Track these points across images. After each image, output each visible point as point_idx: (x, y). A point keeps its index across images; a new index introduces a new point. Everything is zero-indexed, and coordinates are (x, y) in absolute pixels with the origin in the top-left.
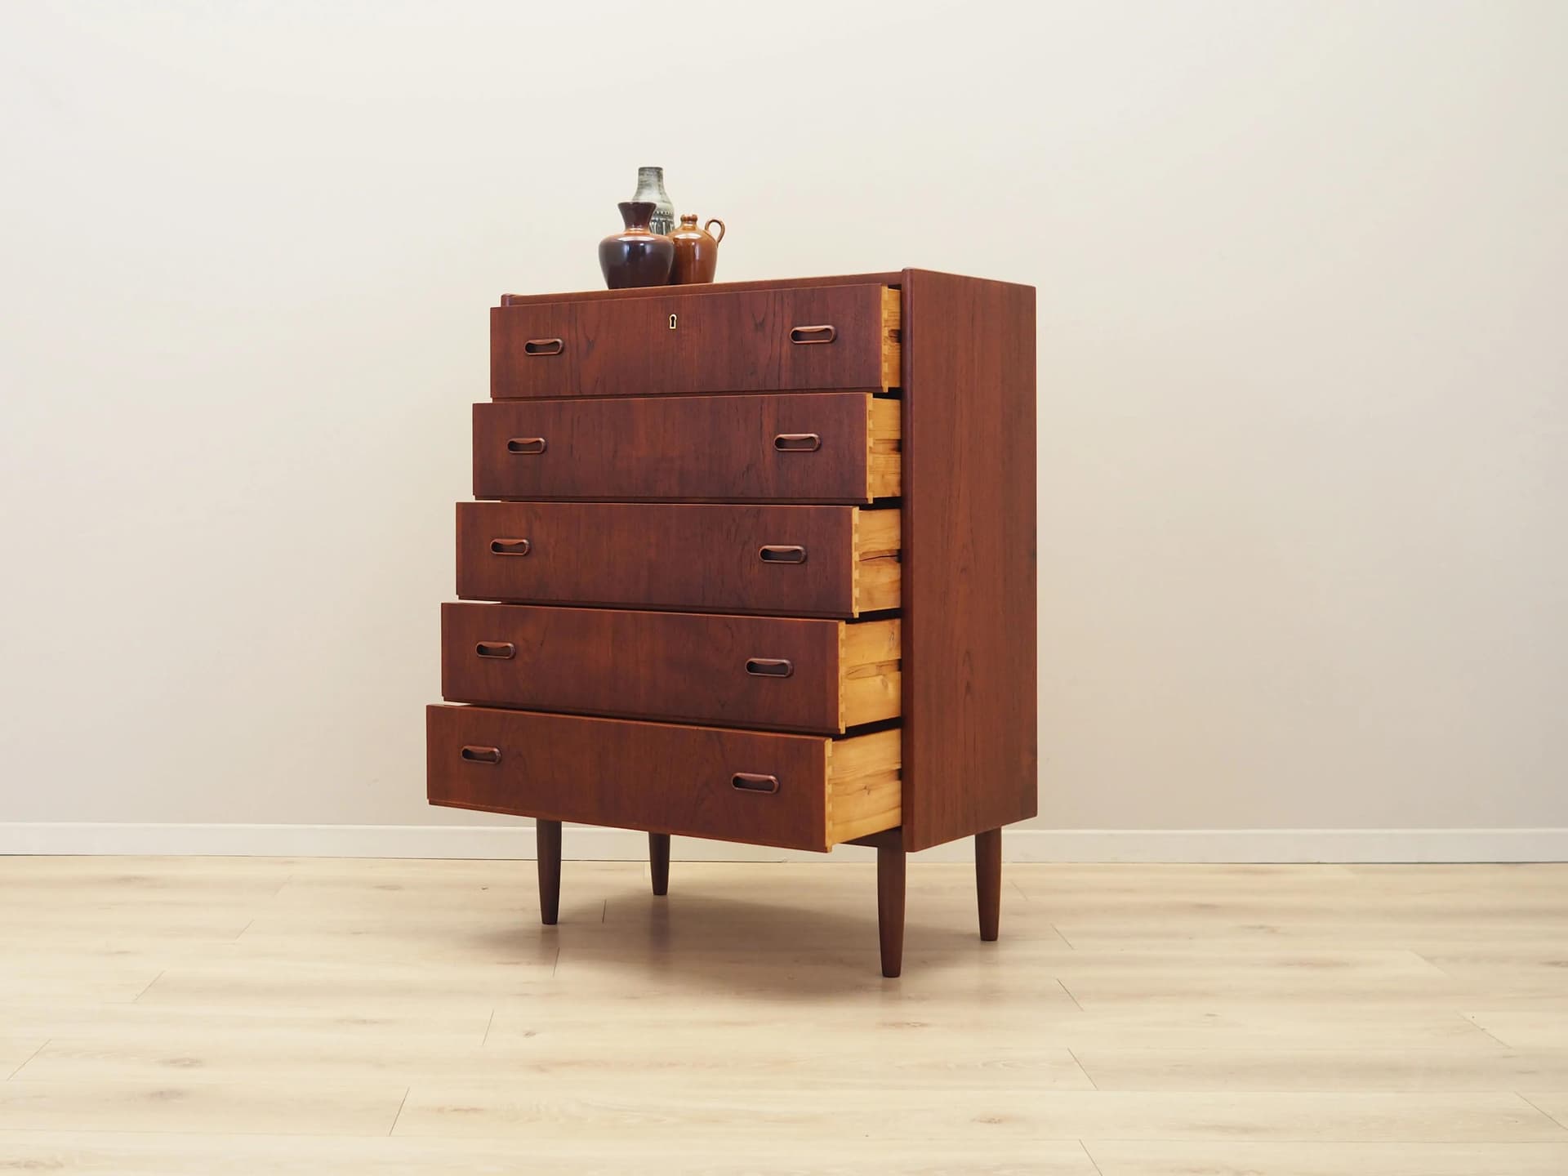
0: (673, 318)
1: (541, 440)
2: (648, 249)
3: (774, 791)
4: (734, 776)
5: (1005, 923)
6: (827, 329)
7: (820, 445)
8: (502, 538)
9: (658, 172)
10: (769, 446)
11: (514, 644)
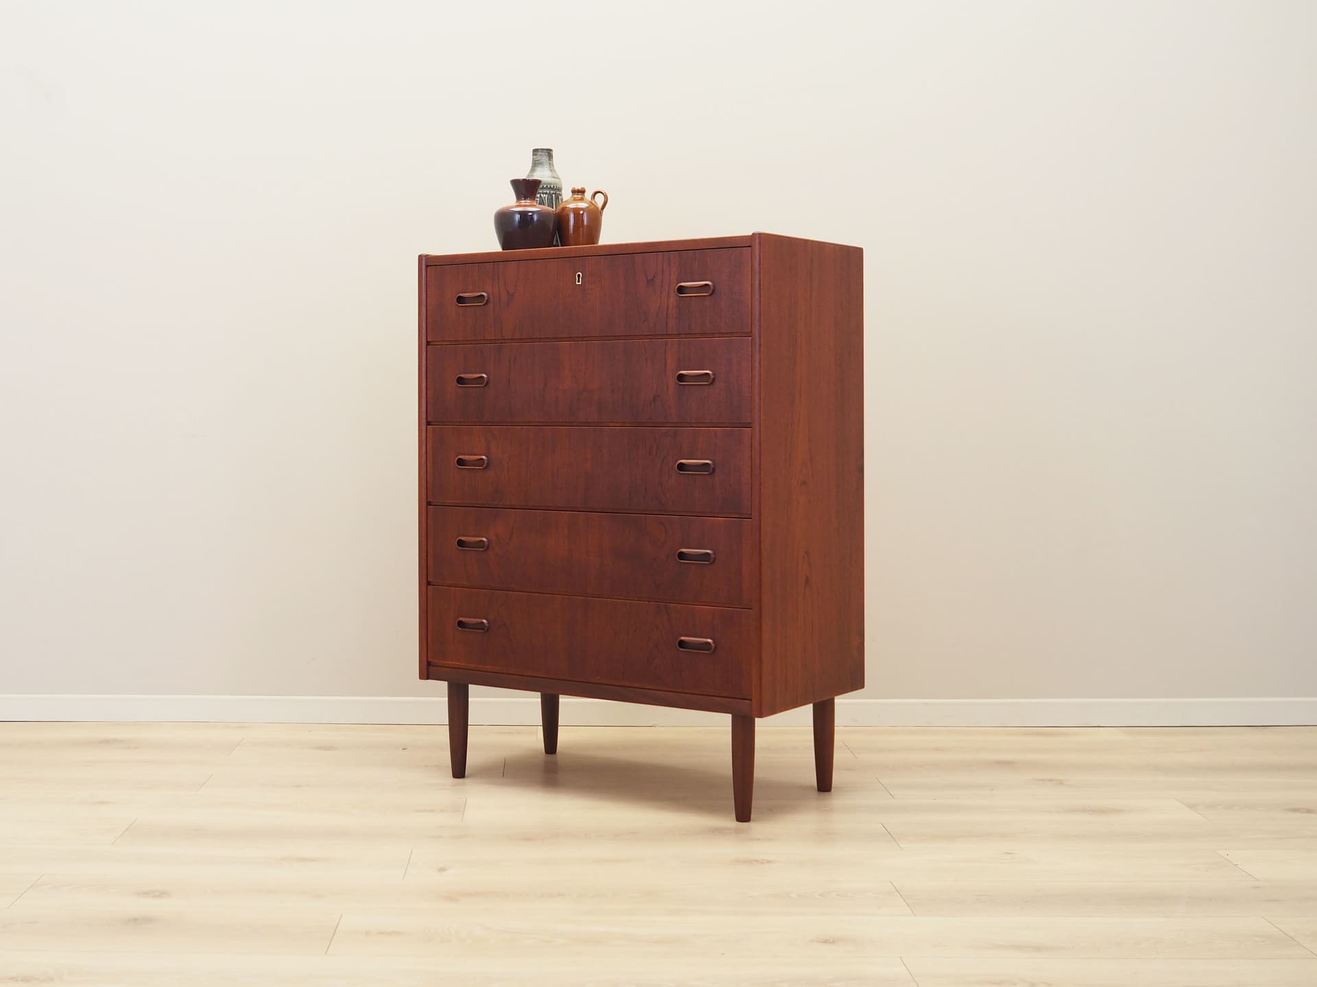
0: (579, 276)
1: (484, 375)
2: (535, 217)
3: (712, 651)
4: (679, 640)
5: (837, 777)
6: (707, 285)
7: (714, 380)
8: (465, 455)
9: (549, 152)
10: (672, 381)
11: (487, 539)
